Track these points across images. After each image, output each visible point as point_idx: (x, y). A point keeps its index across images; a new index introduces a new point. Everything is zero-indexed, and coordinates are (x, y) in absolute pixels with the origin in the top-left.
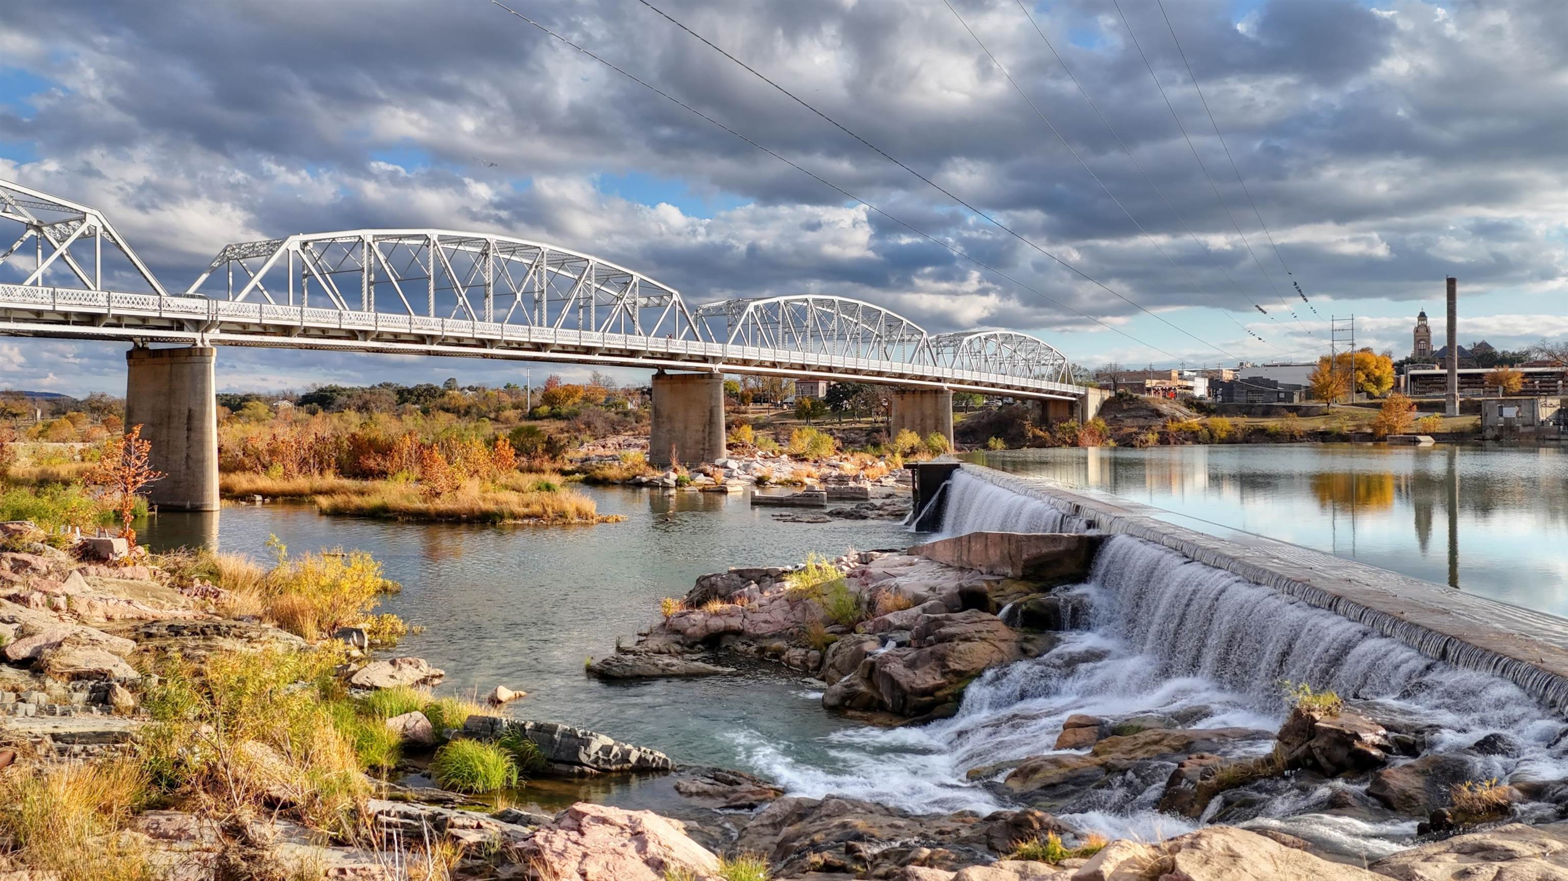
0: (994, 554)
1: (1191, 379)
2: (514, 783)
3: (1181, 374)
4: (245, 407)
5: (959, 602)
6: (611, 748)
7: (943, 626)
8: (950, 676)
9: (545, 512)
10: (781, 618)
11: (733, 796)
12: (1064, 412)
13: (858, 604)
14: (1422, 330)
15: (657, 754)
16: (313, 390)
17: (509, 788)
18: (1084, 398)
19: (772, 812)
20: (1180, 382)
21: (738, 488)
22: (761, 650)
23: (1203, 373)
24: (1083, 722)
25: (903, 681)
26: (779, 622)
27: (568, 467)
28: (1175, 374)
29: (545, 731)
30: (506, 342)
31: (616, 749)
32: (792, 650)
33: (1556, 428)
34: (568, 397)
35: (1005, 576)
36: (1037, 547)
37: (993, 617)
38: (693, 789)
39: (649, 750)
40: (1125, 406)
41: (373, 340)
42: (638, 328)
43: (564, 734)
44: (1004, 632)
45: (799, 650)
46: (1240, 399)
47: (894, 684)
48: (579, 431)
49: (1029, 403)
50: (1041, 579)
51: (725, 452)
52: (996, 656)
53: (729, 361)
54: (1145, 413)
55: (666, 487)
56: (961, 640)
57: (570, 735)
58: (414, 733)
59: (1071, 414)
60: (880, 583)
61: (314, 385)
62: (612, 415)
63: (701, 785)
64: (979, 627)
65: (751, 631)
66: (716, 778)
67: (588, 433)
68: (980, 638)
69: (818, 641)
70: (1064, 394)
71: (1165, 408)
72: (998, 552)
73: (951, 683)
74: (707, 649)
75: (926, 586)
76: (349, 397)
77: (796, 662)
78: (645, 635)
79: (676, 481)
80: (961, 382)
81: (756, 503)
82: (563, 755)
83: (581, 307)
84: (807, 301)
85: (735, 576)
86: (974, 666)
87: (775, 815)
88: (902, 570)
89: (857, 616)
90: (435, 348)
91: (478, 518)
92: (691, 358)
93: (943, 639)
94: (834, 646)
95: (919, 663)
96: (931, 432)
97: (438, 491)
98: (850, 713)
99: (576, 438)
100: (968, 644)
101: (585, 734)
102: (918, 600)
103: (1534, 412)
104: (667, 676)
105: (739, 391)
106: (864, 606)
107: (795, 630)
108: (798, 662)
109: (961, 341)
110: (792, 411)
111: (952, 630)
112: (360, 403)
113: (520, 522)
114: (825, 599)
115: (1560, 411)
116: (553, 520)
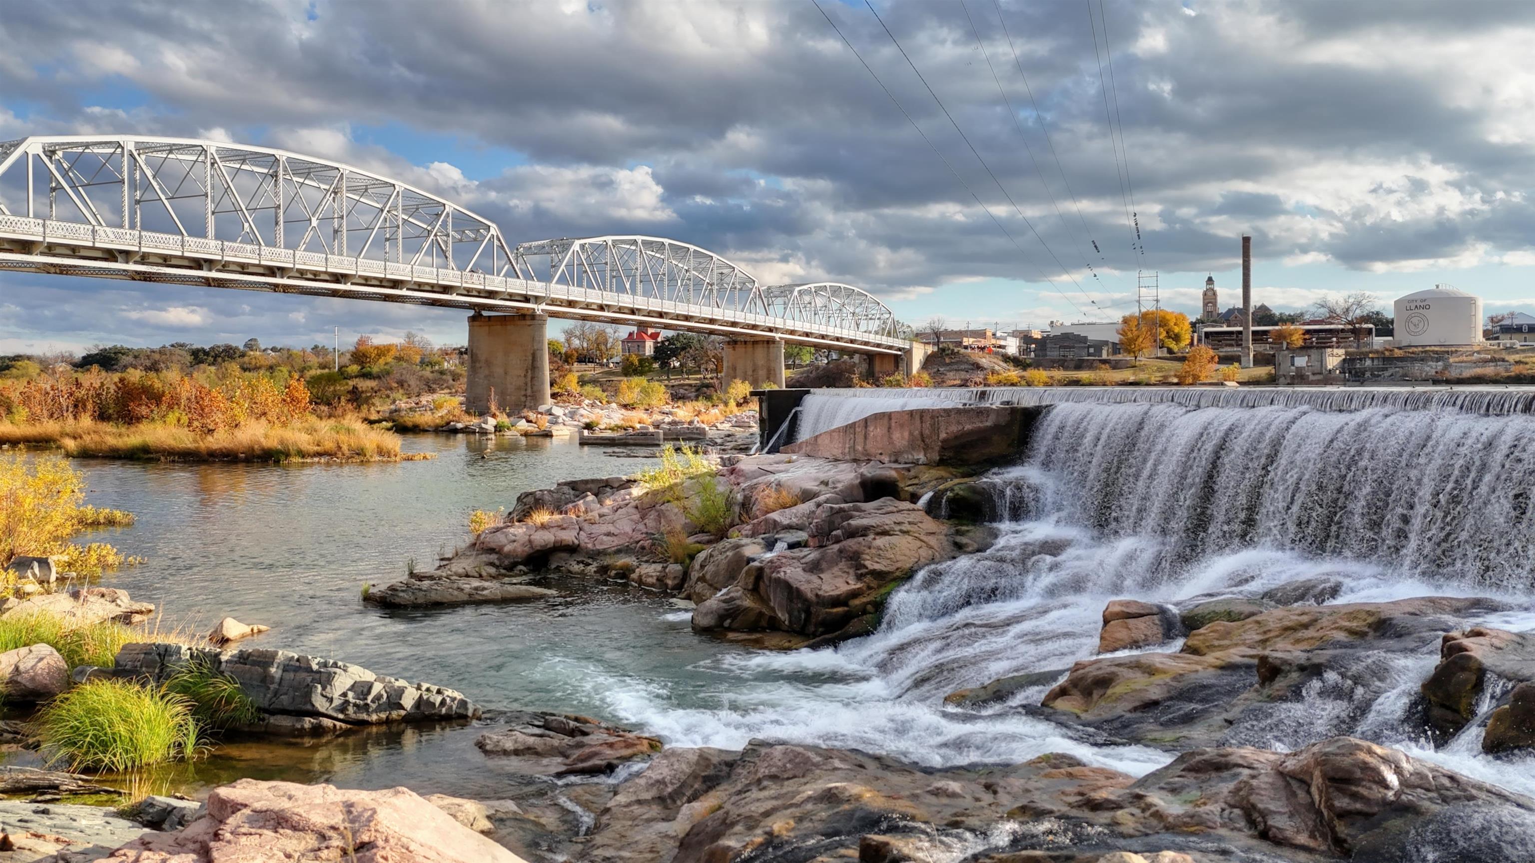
0: (900, 438)
1: (1005, 339)
2: (189, 750)
3: (994, 335)
4: (13, 366)
5: (859, 493)
6: (370, 686)
7: (851, 517)
8: (868, 579)
9: (339, 448)
10: (628, 529)
11: (576, 753)
12: (890, 366)
13: (729, 503)
14: (1210, 293)
15: (449, 692)
16: (95, 351)
17: (181, 760)
18: (909, 352)
19: (654, 775)
20: (993, 341)
21: (564, 433)
22: (604, 570)
23: (1014, 334)
24: (1133, 610)
25: (805, 588)
26: (626, 534)
27: (374, 417)
28: (989, 334)
29: (255, 663)
30: (298, 270)
31: (377, 688)
32: (644, 565)
33: (1342, 376)
34: (379, 356)
35: (916, 463)
36: (959, 423)
37: (912, 506)
38: (509, 745)
39: (434, 688)
40: (947, 360)
41: (136, 262)
42: (452, 264)
43: (287, 667)
44: (929, 524)
45: (654, 566)
46: (1053, 354)
47: (791, 592)
48: (391, 389)
49: (856, 357)
50: (963, 463)
51: (550, 401)
52: (924, 553)
53: (553, 302)
54: (966, 366)
55: (484, 432)
56: (878, 534)
57: (299, 666)
58: (33, 679)
59: (897, 367)
60: (755, 481)
61: (97, 346)
62: (427, 373)
63: (521, 737)
64: (899, 518)
65: (590, 546)
66: (546, 727)
67: (401, 391)
68: (901, 531)
69: (680, 552)
70: (890, 347)
71: (984, 361)
72: (906, 434)
73: (869, 588)
74: (531, 571)
75: (815, 480)
76: (136, 357)
77: (650, 580)
78: (449, 559)
79: (495, 427)
80: (792, 332)
81: (584, 443)
82: (285, 700)
83: (387, 240)
84: (635, 242)
85: (566, 489)
86: (899, 565)
87: (661, 782)
88: (782, 467)
89: (728, 521)
90: (214, 274)
91: (259, 457)
92: (511, 297)
93: (852, 533)
94: (702, 556)
95: (824, 565)
96: (763, 381)
97: (211, 427)
98: (731, 635)
99: (388, 396)
100: (887, 537)
101: (325, 665)
102: (806, 496)
103: (1322, 361)
104: (476, 601)
105: (563, 351)
106: (737, 509)
107: (647, 543)
108: (654, 580)
109: (792, 292)
110: (619, 369)
111: (865, 522)
112: (148, 363)
113: (309, 460)
114: (687, 503)
115: (1344, 360)
116: (348, 458)
